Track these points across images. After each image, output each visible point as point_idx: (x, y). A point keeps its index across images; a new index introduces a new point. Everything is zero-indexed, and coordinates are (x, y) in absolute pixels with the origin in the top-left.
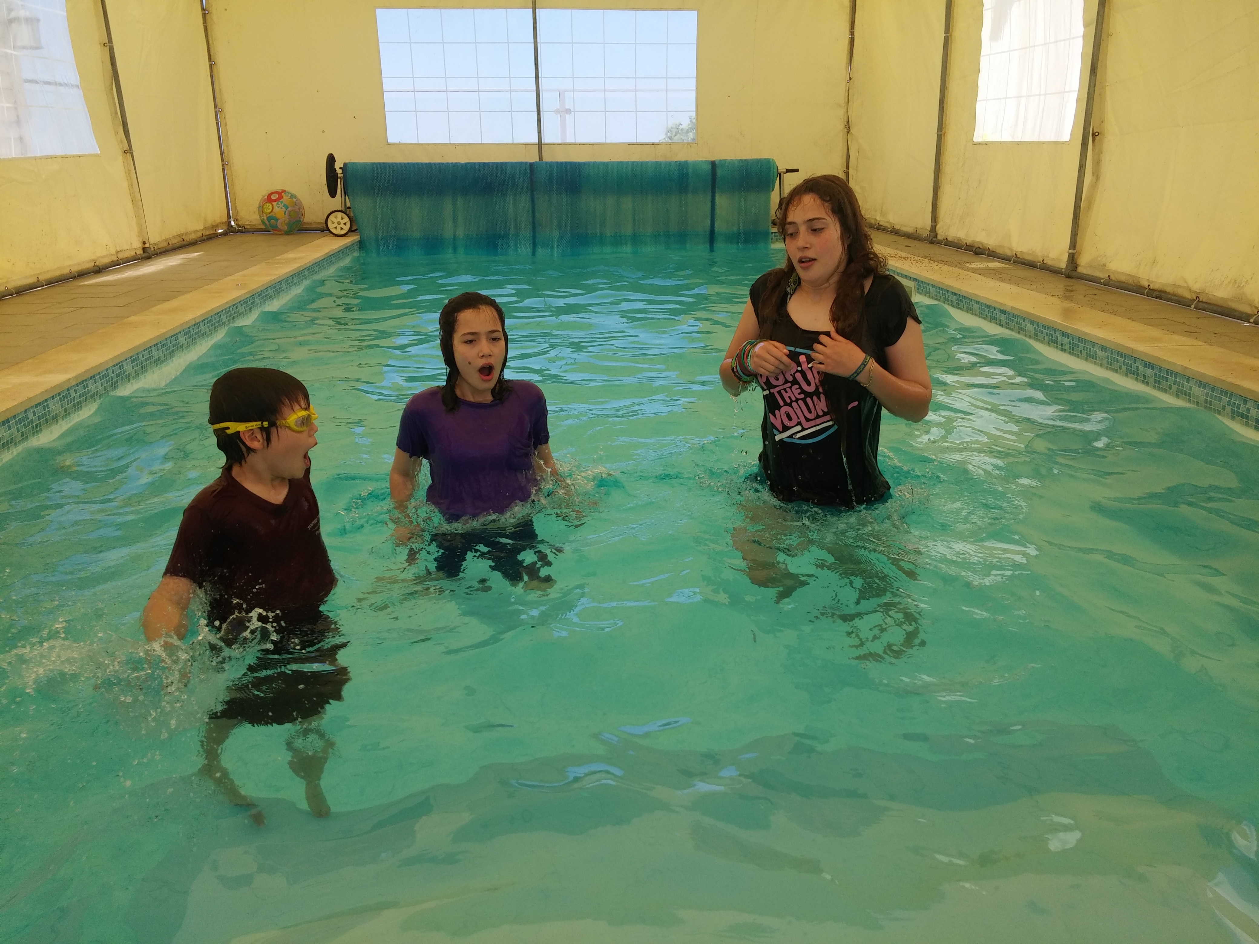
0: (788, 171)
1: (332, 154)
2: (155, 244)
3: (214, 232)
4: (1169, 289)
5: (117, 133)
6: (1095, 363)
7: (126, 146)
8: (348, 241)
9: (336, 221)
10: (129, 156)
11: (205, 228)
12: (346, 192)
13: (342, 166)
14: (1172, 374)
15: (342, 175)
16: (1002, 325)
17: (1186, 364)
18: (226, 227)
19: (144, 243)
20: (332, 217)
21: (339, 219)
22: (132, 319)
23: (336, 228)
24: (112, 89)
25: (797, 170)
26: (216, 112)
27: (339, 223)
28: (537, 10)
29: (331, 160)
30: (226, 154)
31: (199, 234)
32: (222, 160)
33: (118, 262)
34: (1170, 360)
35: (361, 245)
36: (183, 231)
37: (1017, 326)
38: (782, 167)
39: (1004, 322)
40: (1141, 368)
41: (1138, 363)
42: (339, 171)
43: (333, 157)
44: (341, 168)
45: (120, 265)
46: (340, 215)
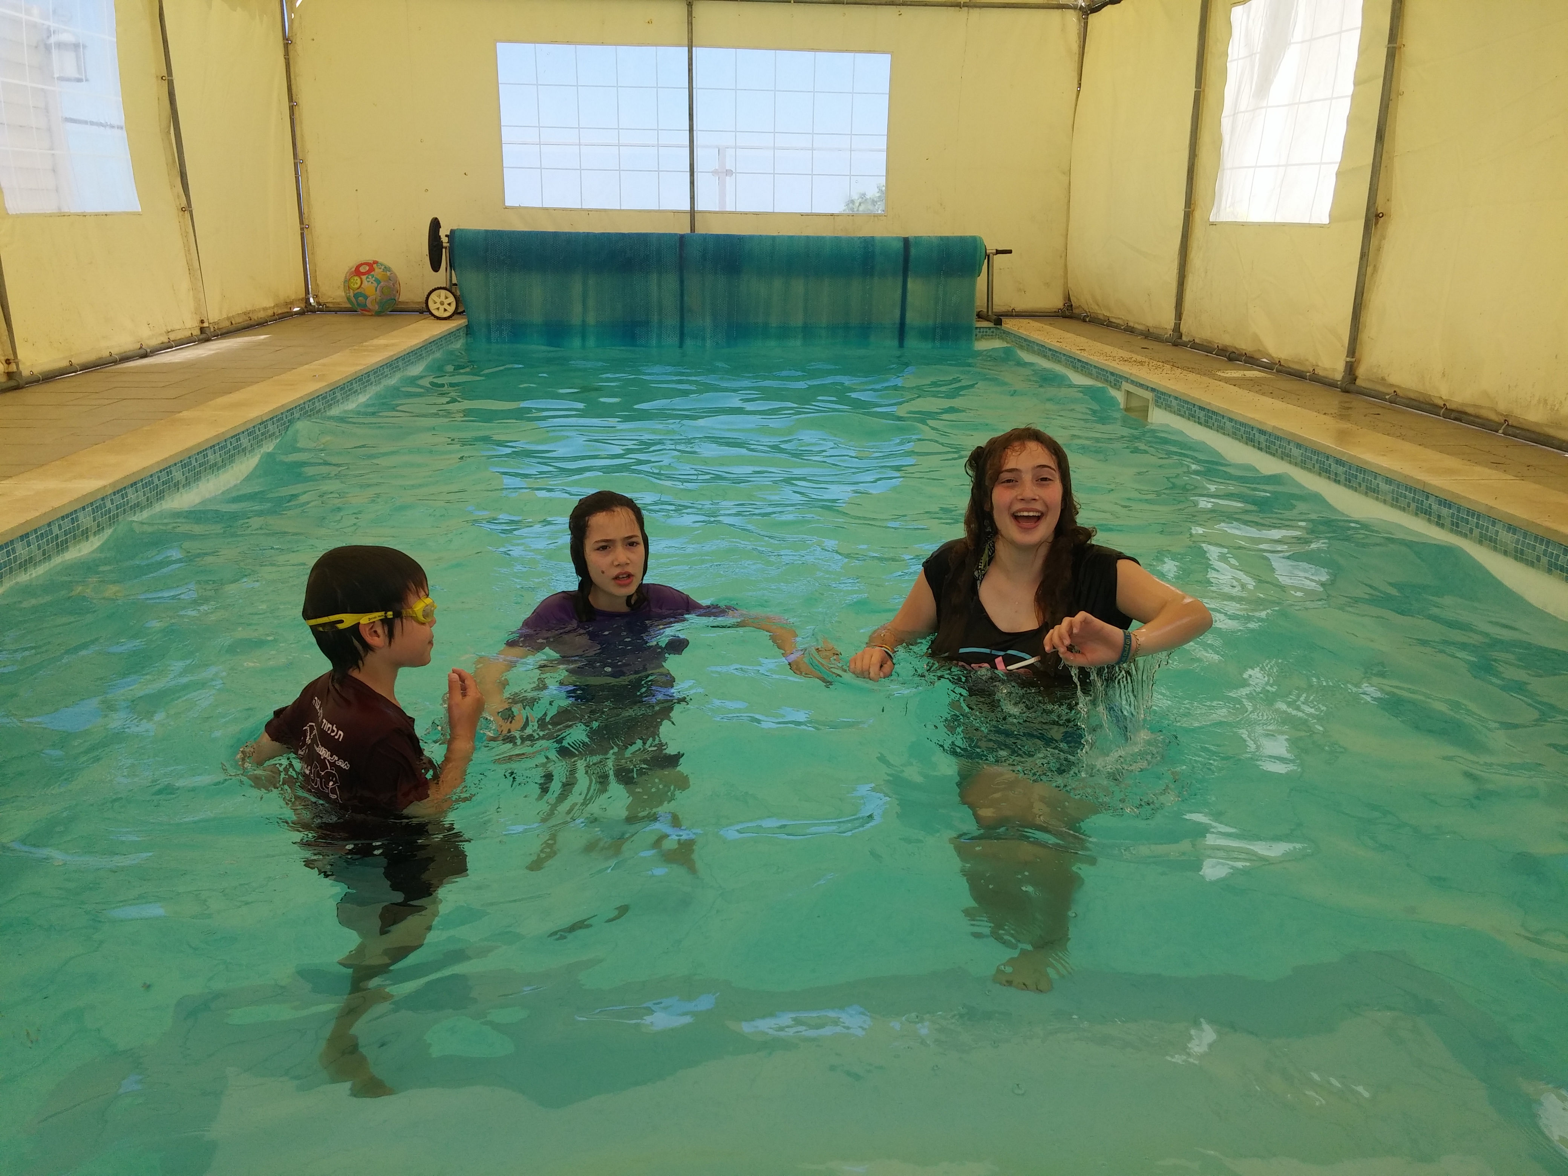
0: (998, 252)
1: (436, 218)
2: (215, 323)
3: (289, 310)
4: (1470, 410)
5: (173, 186)
6: (1377, 499)
7: (184, 202)
8: (454, 325)
9: (438, 300)
10: (187, 214)
11: (277, 305)
12: (452, 265)
13: (448, 234)
14: (1473, 515)
15: (448, 244)
16: (1260, 449)
17: (1492, 503)
18: (303, 305)
19: (202, 322)
20: (433, 296)
21: (443, 298)
22: (185, 414)
23: (438, 309)
24: (169, 132)
25: (1010, 252)
26: (296, 165)
27: (442, 303)
28: (694, 49)
29: (435, 225)
30: (305, 216)
31: (270, 312)
32: (301, 222)
33: (169, 345)
34: (1472, 497)
35: (469, 330)
36: (249, 308)
37: (1280, 451)
38: (991, 247)
39: (1263, 445)
40: (1435, 507)
41: (1431, 500)
42: (445, 240)
43: (438, 221)
44: (446, 236)
45: (173, 347)
46: (443, 292)
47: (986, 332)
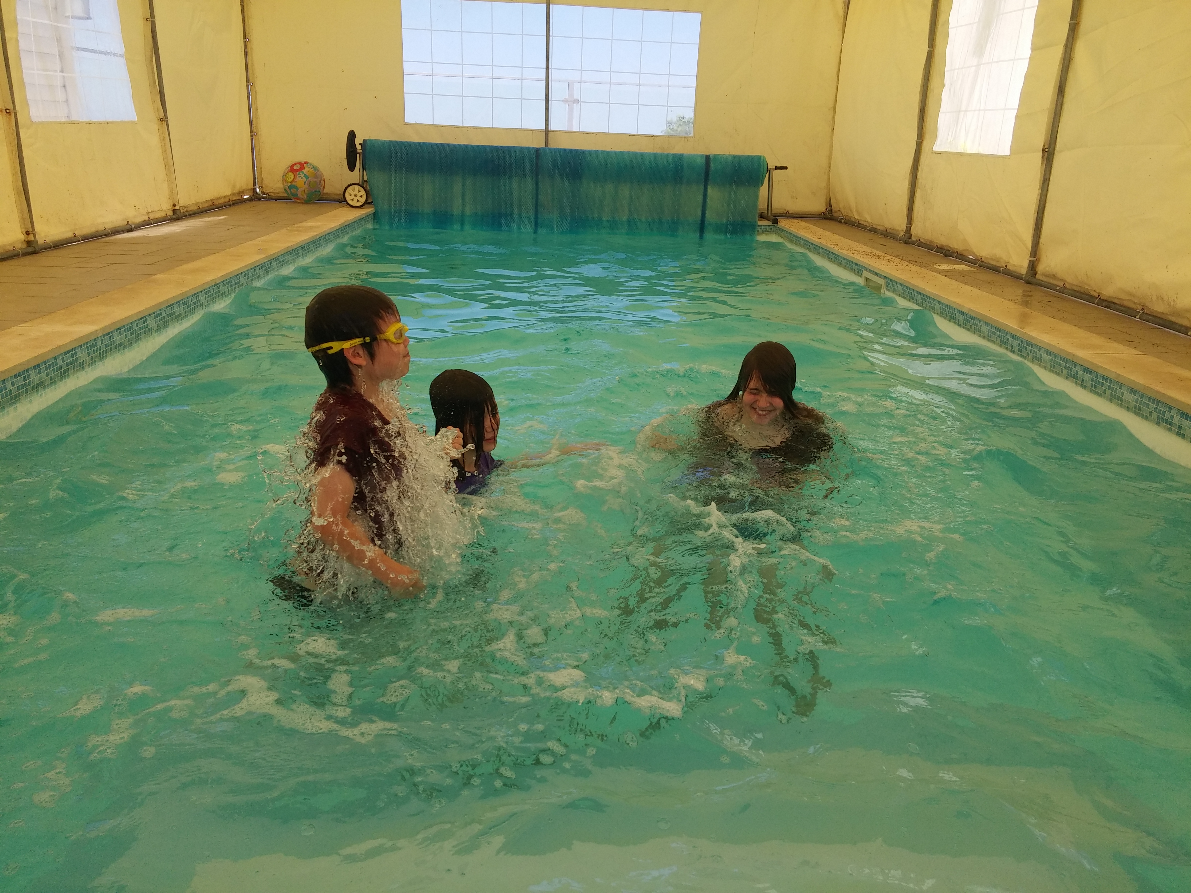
0: (777, 168)
1: (353, 131)
2: (185, 207)
3: (240, 198)
4: (1117, 300)
5: (154, 102)
7: (162, 115)
8: (364, 212)
9: (353, 194)
10: (164, 123)
11: (233, 194)
12: (364, 167)
13: (362, 143)
14: (1107, 379)
15: (361, 151)
16: (959, 325)
17: (1120, 371)
18: (251, 194)
19: (174, 205)
20: (349, 190)
21: (356, 192)
22: (158, 276)
23: (353, 200)
24: (152, 63)
25: (786, 168)
26: (248, 86)
27: (356, 196)
29: (352, 136)
30: (254, 126)
31: (227, 200)
32: (251, 131)
33: (149, 222)
34: (1107, 367)
35: (375, 217)
36: (213, 196)
37: (973, 327)
38: (772, 164)
39: (962, 322)
40: (1080, 373)
41: (1078, 368)
42: (359, 147)
43: (354, 133)
44: (360, 144)
45: (151, 224)
46: (357, 188)
47: (766, 228)
